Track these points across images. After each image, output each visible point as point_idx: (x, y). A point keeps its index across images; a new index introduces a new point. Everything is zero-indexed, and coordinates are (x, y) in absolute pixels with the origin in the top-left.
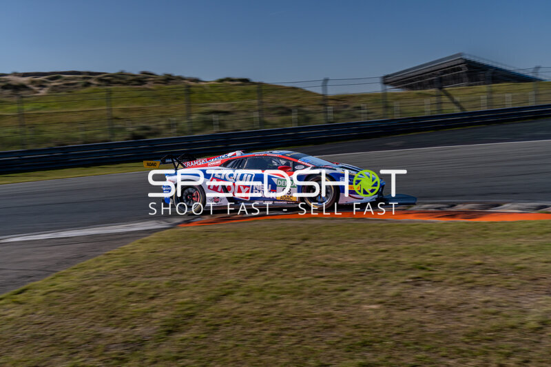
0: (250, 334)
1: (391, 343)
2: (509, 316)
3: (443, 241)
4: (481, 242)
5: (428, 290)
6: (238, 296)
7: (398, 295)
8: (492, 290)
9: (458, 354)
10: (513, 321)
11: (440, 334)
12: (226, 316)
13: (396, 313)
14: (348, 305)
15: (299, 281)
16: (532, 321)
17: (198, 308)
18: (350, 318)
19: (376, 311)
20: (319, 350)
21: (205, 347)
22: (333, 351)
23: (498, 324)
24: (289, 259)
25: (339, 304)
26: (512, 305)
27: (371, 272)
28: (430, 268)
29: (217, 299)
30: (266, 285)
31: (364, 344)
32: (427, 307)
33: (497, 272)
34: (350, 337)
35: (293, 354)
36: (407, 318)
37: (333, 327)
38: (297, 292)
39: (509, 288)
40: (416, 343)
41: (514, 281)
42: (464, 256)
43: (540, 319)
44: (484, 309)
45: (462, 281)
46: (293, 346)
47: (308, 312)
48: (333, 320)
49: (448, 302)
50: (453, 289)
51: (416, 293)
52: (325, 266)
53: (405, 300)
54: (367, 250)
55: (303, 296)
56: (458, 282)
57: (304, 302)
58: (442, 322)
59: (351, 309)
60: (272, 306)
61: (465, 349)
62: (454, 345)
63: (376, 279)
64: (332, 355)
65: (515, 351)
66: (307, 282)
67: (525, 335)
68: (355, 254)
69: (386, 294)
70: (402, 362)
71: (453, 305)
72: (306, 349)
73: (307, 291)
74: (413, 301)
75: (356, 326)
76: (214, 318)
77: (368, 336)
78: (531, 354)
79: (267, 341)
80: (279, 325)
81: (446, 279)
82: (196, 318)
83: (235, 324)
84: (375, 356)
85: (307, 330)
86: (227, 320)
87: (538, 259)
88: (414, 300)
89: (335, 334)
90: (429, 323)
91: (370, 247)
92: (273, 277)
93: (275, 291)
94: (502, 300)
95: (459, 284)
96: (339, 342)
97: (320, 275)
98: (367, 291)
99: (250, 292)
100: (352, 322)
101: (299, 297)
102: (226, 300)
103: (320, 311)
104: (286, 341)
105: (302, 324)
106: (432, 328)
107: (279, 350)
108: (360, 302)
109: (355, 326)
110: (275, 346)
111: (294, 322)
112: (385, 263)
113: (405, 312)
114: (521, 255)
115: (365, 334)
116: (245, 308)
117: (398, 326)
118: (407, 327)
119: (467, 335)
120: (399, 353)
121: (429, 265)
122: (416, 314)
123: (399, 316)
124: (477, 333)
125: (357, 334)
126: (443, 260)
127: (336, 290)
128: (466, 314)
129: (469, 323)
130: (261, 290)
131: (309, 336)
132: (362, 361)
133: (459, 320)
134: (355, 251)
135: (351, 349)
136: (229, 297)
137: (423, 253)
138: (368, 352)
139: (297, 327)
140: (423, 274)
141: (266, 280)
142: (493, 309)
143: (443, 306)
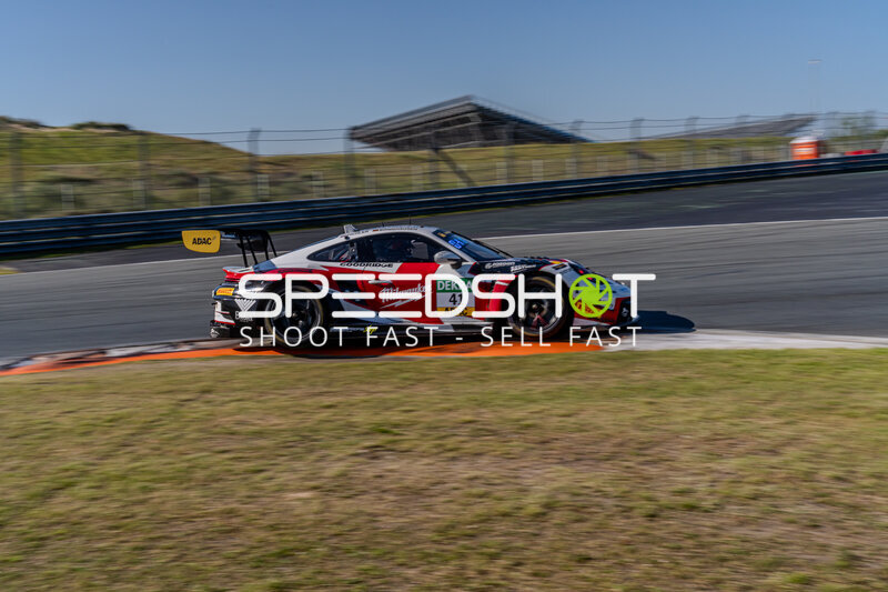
0: (99, 550)
1: (325, 549)
2: (501, 499)
3: (423, 389)
4: (477, 388)
5: (390, 464)
6: (83, 490)
7: (343, 475)
8: (484, 461)
9: (422, 559)
10: (505, 506)
11: (399, 532)
12: (59, 523)
13: (338, 503)
14: (262, 494)
15: (189, 460)
16: (532, 504)
17: (12, 513)
18: (264, 514)
19: (306, 501)
20: (210, 568)
21: (19, 577)
22: (232, 568)
23: (485, 511)
24: (174, 425)
25: (248, 494)
26: (509, 483)
27: (305, 441)
28: (395, 430)
29: (47, 496)
30: (134, 469)
31: (283, 555)
32: (384, 491)
33: (494, 433)
34: (262, 544)
35: (167, 578)
36: (353, 509)
37: (236, 530)
38: (182, 479)
39: (508, 457)
40: (363, 548)
41: (516, 445)
42: (450, 410)
43: (545, 500)
44: (468, 490)
45: (440, 450)
46: (170, 565)
47: (199, 509)
48: (234, 520)
49: (417, 481)
50: (426, 461)
51: (370, 471)
52: (232, 434)
53: (353, 481)
54: (304, 406)
55: (193, 484)
56: (435, 451)
57: (192, 494)
58: (404, 512)
59: (268, 500)
60: (142, 502)
61: (433, 551)
62: (418, 547)
63: (311, 451)
64: (230, 576)
65: (504, 550)
66: (201, 461)
67: (522, 526)
68: (284, 412)
69: (326, 475)
70: (336, 577)
71: (423, 485)
72: (189, 568)
73: (200, 474)
74: (364, 484)
75: (273, 527)
76: (40, 526)
77: (290, 541)
78: (527, 553)
79: (126, 560)
80: (149, 532)
81: (417, 446)
82: (7, 529)
83: (74, 536)
84: (297, 572)
85: (192, 538)
86: (60, 529)
87: (554, 412)
88: (366, 482)
89: (237, 541)
90: (385, 515)
91: (308, 401)
92: (145, 456)
93: (148, 478)
94: (493, 476)
95: (437, 454)
96: (242, 554)
97: (226, 448)
98: (294, 471)
99: (105, 481)
100: (265, 522)
101: (185, 485)
102: (62, 497)
103: (220, 507)
104: (159, 557)
105: (187, 528)
106: (389, 522)
107: (145, 573)
108: (282, 489)
109: (271, 526)
110: (139, 567)
111: (175, 526)
112: (328, 426)
113: (349, 501)
114: (531, 405)
115: (285, 538)
116: (94, 509)
117: (339, 523)
118: (353, 522)
119: (440, 531)
120: (336, 564)
121: (396, 426)
122: (366, 504)
123: (341, 506)
124: (453, 527)
125: (273, 538)
126: (417, 417)
127: (246, 472)
128: (442, 499)
129: (443, 511)
130: (122, 477)
131: (197, 546)
132: (274, 581)
133: (429, 508)
134: (286, 408)
135: (261, 563)
136: (66, 492)
137: (387, 409)
138: (286, 565)
139: (175, 535)
140: (385, 440)
141: (135, 460)
142: (483, 489)
143: (408, 488)
